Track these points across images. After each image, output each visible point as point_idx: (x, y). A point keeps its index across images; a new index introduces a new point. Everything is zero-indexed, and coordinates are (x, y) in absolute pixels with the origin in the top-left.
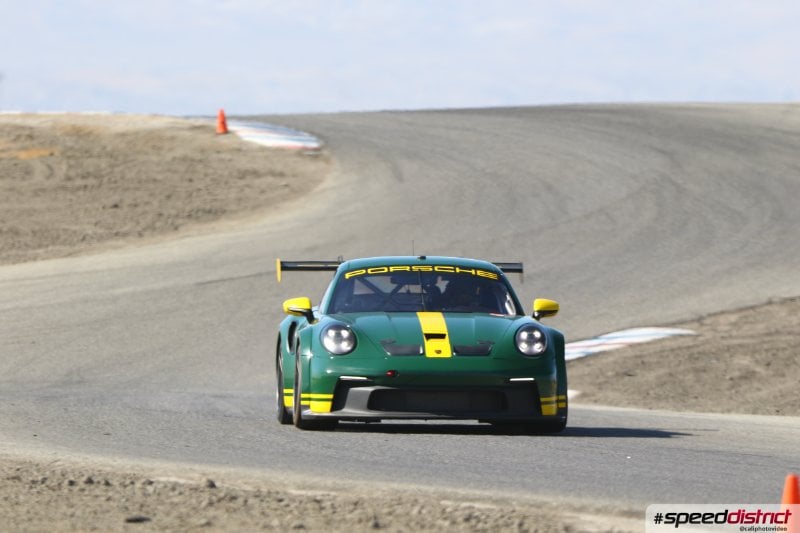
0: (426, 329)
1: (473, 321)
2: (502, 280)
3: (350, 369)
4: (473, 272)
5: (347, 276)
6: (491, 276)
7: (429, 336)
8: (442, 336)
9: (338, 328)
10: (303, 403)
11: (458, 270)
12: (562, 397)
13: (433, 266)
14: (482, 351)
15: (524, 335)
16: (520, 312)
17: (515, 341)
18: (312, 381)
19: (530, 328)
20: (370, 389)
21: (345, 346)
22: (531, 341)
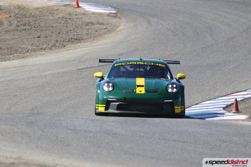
0: (138, 84)
1: (153, 81)
2: (167, 67)
3: (111, 97)
4: (157, 64)
5: (115, 65)
6: (163, 66)
7: (138, 86)
8: (142, 86)
9: (108, 83)
10: (96, 107)
11: (152, 64)
12: (183, 107)
13: (144, 62)
14: (155, 91)
15: (170, 86)
16: (172, 78)
17: (167, 88)
18: (99, 101)
19: (172, 84)
20: (117, 103)
21: (111, 89)
22: (172, 88)
